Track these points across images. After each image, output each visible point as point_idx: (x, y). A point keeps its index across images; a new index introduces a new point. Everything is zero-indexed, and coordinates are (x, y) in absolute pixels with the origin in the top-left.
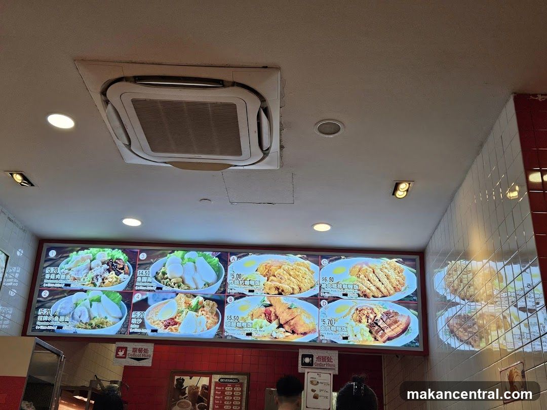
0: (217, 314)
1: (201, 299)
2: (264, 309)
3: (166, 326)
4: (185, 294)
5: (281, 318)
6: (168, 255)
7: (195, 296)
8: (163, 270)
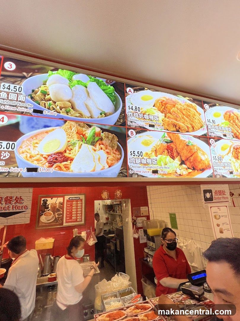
0: (118, 149)
1: (98, 130)
2: (165, 144)
3: (51, 163)
4: (76, 122)
5: (182, 154)
6: (50, 72)
7: (90, 126)
8: (43, 88)
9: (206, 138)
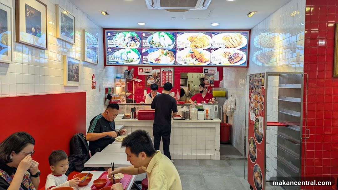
0: (174, 56)
1: (167, 51)
2: (190, 54)
3: (156, 61)
4: (161, 49)
5: (197, 57)
6: (154, 34)
7: (165, 50)
8: (152, 40)
9: (210, 50)
